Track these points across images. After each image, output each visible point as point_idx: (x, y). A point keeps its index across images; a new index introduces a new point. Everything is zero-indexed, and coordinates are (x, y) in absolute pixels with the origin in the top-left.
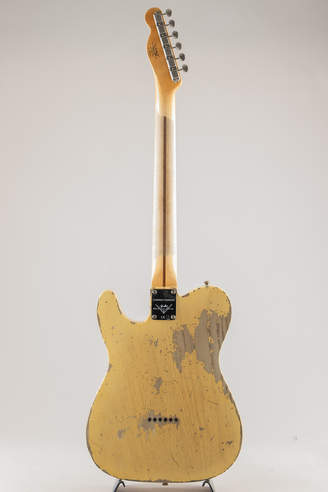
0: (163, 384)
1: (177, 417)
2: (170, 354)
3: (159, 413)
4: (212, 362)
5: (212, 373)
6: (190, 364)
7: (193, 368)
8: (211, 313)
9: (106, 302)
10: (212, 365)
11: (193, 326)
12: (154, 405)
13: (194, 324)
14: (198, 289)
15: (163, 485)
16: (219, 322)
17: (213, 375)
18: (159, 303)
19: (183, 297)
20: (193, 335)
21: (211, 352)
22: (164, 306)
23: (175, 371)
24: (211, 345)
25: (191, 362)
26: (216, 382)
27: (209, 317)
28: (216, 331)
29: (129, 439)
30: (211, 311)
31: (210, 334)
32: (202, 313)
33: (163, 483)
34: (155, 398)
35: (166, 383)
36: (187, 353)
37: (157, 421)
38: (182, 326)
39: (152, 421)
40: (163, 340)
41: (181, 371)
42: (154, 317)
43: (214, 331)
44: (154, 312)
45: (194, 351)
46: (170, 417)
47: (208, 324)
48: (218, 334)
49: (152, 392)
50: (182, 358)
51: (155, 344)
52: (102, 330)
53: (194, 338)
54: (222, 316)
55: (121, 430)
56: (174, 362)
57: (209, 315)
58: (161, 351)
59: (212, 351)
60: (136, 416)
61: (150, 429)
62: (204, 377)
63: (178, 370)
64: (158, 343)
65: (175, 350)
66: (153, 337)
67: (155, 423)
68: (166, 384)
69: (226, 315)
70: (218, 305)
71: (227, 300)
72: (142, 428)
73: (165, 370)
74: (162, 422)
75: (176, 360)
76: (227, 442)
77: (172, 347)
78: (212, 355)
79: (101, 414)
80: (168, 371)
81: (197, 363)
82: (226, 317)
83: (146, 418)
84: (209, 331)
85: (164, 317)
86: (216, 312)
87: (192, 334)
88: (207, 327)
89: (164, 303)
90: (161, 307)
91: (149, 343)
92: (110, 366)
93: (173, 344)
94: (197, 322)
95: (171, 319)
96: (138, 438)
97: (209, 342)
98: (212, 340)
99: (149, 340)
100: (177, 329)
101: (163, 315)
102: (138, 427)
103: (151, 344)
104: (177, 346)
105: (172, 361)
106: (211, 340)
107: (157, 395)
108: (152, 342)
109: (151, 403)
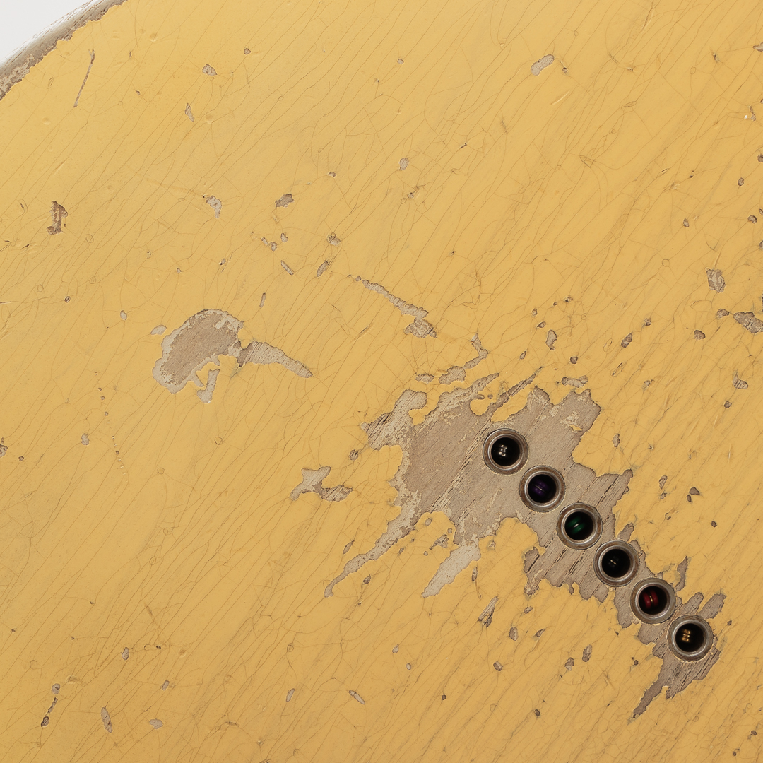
1: (716, 624)
3: (618, 468)
12: (644, 376)
29: (220, 441)
34: (700, 334)
37: (550, 516)
39: (512, 482)
46: (671, 578)
49: (717, 279)
55: (233, 325)
60: (432, 330)
61: (441, 518)
67: (522, 509)
72: (393, 459)
74: (573, 554)
79: (209, 69)
83: (493, 408)
96: (294, 498)
102: (372, 417)
107: (731, 328)
109: (629, 339)
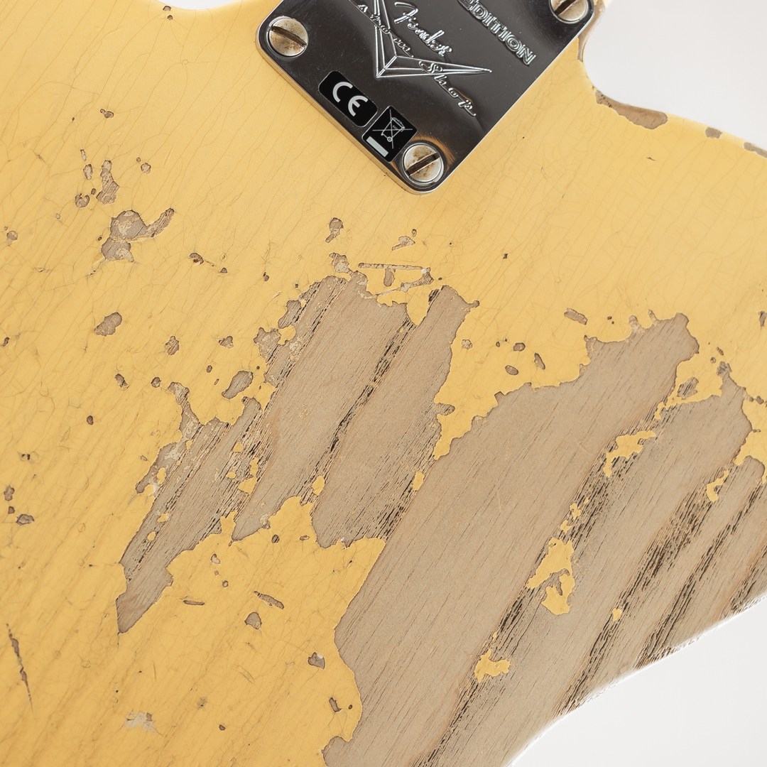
2: (167, 406)
4: (435, 754)
6: (253, 620)
7: (248, 676)
8: (710, 385)
11: (514, 359)
13: (528, 354)
16: (713, 497)
20: (454, 426)
21: (487, 669)
23: (84, 564)
24: (527, 611)
25: (270, 614)
27: (674, 400)
28: (644, 545)
30: (724, 369)
31: (588, 527)
32: (646, 322)
36: (293, 515)
38: (428, 289)
40: (197, 258)
41: (127, 611)
42: (286, 36)
43: (633, 530)
45: (369, 549)
47: (627, 446)
48: (641, 581)
50: (228, 525)
51: (112, 228)
53: (442, 447)
56: (140, 489)
57: (689, 388)
58: (109, 324)
59: (504, 666)
63: (117, 583)
64: (143, 247)
65: (230, 410)
66: (146, 167)
73: (9, 493)
75: (170, 491)
77: (225, 373)
78: (471, 697)
80: (25, 519)
81: (314, 660)
85: (353, 101)
86: (749, 408)
87: (450, 409)
88: (610, 457)
91: (74, 183)
93: (246, 355)
94: (565, 359)
97: (533, 584)
98: (568, 583)
99: (97, 164)
100: (375, 280)
101: (366, 82)
103: (80, 200)
104: (264, 393)
105: (133, 467)
106: (554, 580)
108: (108, 193)
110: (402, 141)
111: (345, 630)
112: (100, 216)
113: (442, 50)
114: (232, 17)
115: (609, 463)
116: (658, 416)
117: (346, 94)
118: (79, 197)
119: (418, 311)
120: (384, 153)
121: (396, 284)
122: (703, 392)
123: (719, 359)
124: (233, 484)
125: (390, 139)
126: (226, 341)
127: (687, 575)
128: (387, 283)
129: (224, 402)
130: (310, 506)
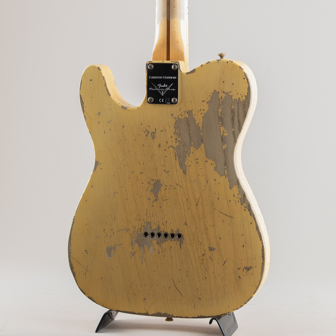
0: (162, 188)
1: (180, 232)
2: (171, 149)
3: (157, 226)
4: (226, 161)
5: (225, 175)
6: (197, 163)
7: (201, 169)
8: (224, 95)
9: (91, 80)
10: (225, 164)
11: (200, 112)
12: (151, 215)
13: (202, 110)
14: (207, 63)
15: (167, 320)
16: (234, 108)
17: (226, 178)
18: (157, 82)
19: (187, 73)
20: (200, 125)
21: (224, 147)
22: (163, 86)
23: (177, 171)
24: (223, 138)
25: (198, 161)
26: (231, 188)
27: (221, 101)
28: (230, 120)
29: (120, 259)
30: (224, 92)
31: (223, 123)
32: (211, 95)
33: (167, 318)
34: (153, 206)
35: (166, 187)
36: (192, 149)
37: (156, 236)
38: (186, 113)
39: (149, 237)
40: (162, 131)
41: (185, 172)
42: (150, 100)
43: (228, 119)
44: (150, 93)
45: (202, 145)
46: (172, 232)
47: (220, 110)
48: (233, 124)
49: (149, 199)
50: (187, 155)
51: (152, 136)
52: (86, 117)
53: (201, 128)
54: (237, 99)
55: (111, 247)
56: (176, 159)
57: (222, 98)
58: (159, 146)
59: (226, 145)
60: (128, 230)
61: (146, 247)
62: (215, 180)
63: (182, 170)
64: (156, 135)
65: (178, 144)
66: (149, 126)
67: (152, 239)
68: (166, 189)
69: (242, 99)
70: (233, 84)
71: (244, 79)
72: (136, 245)
73: (165, 170)
74: (161, 239)
75: (179, 157)
76: (245, 268)
77: (174, 140)
78: (225, 152)
79: (86, 224)
80: (168, 172)
81: (206, 162)
82: (243, 101)
83: (141, 232)
84: (221, 119)
85: (162, 100)
86: (230, 94)
87: (199, 124)
88: (219, 113)
89: (163, 82)
90: (159, 86)
91: (144, 135)
92: (97, 163)
93: (175, 137)
94: (206, 107)
95: (172, 103)
96: (131, 258)
97: (222, 134)
98: (225, 131)
99: (145, 130)
100: (180, 117)
101: (162, 97)
102: (131, 243)
103: (146, 136)
104: (179, 139)
105: (173, 158)
106: (224, 132)
107: (155, 203)
108: (148, 133)
109: (147, 213)
110: (171, 100)
111: (207, 156)
112: (150, 135)
113: (166, 86)
114: (144, 101)
115: (220, 114)
116: (221, 104)
117: (161, 100)
118: (146, 135)
119: (187, 116)
120: (170, 103)
121: (183, 115)
122: (223, 97)
123: (222, 91)
124: (184, 151)
125: (169, 101)
126: (172, 137)
127: (237, 119)
128: (182, 116)
129: (176, 143)
130: (193, 146)
